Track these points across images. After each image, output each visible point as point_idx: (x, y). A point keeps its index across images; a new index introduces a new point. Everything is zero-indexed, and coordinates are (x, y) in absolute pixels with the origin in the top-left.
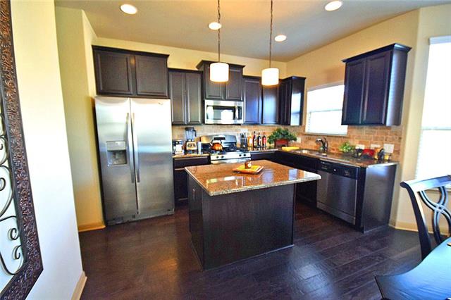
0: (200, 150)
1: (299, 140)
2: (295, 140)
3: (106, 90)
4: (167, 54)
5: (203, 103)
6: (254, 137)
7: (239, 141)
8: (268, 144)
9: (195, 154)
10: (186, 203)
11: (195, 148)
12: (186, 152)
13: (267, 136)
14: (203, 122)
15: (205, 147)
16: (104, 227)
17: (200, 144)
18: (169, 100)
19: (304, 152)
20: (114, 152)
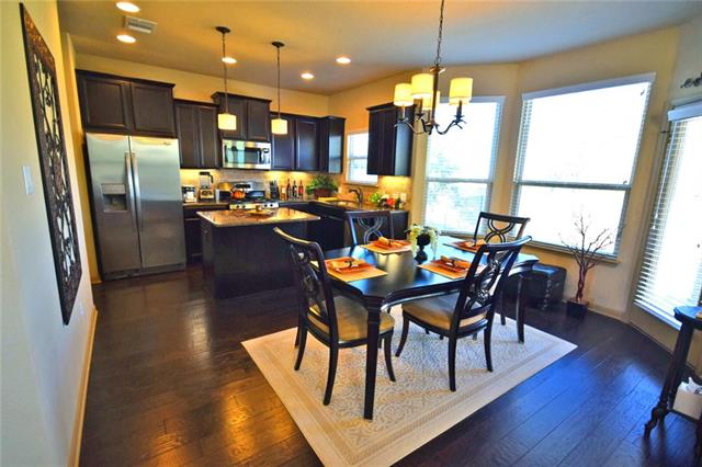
0: (218, 198)
1: (340, 190)
2: (337, 190)
3: (93, 122)
4: (172, 82)
5: (220, 143)
6: (289, 185)
7: (268, 190)
8: (305, 195)
9: (212, 203)
10: (200, 259)
11: (212, 197)
12: (200, 200)
13: (305, 186)
14: (221, 165)
15: (224, 195)
16: (99, 281)
17: (218, 191)
18: (176, 141)
19: (341, 203)
20: (110, 197)
